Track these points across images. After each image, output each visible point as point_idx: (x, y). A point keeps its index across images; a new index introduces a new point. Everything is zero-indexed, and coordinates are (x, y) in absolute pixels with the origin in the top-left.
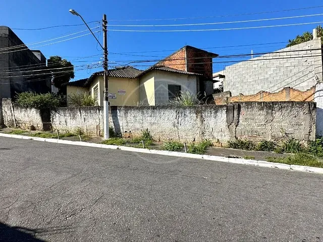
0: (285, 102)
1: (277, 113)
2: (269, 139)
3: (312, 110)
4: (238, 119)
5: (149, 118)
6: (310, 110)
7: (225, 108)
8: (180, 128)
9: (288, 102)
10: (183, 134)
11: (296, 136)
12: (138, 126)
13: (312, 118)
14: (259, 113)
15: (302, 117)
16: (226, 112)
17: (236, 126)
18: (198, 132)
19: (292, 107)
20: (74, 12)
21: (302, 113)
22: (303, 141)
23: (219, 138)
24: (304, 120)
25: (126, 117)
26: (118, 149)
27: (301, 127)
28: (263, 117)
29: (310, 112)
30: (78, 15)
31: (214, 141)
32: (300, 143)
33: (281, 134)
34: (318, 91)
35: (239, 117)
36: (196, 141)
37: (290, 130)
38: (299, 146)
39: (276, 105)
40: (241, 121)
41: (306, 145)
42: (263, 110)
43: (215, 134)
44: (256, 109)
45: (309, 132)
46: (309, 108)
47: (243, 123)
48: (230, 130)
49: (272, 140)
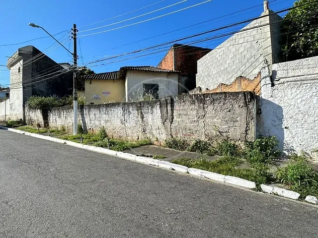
0: (217, 93)
1: (209, 107)
2: (203, 138)
3: (250, 102)
4: (172, 115)
5: (104, 116)
6: (246, 101)
7: (158, 103)
8: (126, 125)
9: (221, 93)
10: (129, 132)
11: (230, 135)
12: (97, 123)
13: (249, 112)
14: (191, 107)
15: (238, 111)
16: (160, 107)
17: (171, 123)
18: (140, 129)
19: (225, 100)
20: (33, 25)
21: (237, 106)
22: (240, 142)
23: (158, 136)
24: (240, 115)
25: (89, 115)
26: (65, 143)
27: (236, 124)
28: (195, 112)
29: (246, 105)
30: (38, 27)
31: (154, 140)
32: (237, 143)
33: (215, 133)
34: (264, 78)
35: (172, 113)
36: (140, 139)
37: (224, 127)
38: (234, 147)
39: (207, 97)
40: (175, 117)
41: (243, 146)
42: (195, 104)
43: (154, 132)
44: (188, 103)
45: (246, 131)
46: (245, 99)
47: (178, 120)
48: (166, 128)
49: (206, 140)
